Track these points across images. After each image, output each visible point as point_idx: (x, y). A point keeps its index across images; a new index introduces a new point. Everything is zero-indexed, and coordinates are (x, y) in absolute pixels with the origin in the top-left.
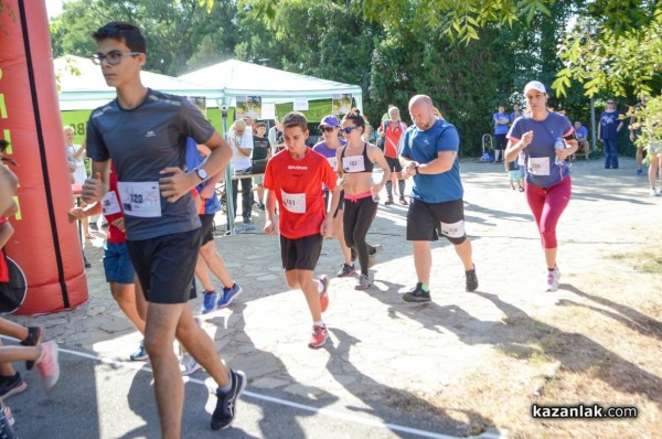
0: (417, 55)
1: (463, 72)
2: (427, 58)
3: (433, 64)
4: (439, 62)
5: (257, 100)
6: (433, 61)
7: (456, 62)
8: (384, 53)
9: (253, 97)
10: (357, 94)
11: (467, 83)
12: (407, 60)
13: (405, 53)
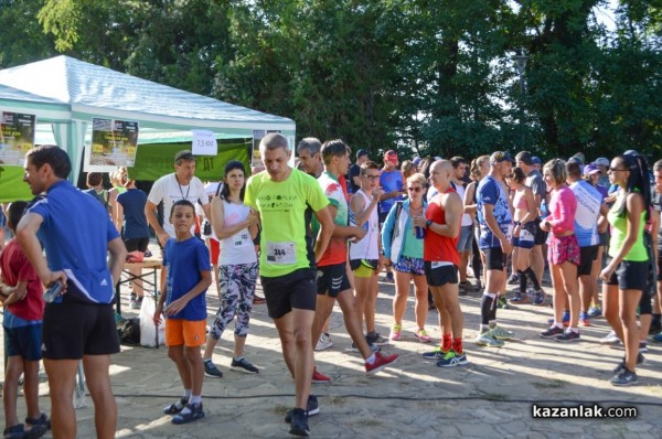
0: (280, 85)
1: (347, 114)
2: (298, 91)
3: (306, 100)
4: (315, 98)
5: (132, 129)
6: (305, 95)
7: (338, 99)
8: (232, 80)
9: (125, 124)
10: (288, 132)
11: (353, 129)
12: (264, 92)
13: (262, 82)
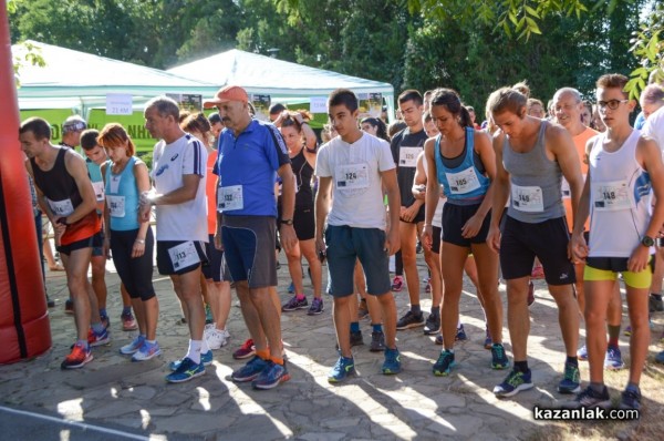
0: (460, 46)
1: (515, 68)
2: (473, 51)
3: (479, 59)
4: (487, 56)
5: (266, 100)
6: (479, 54)
7: (507, 55)
8: (421, 44)
9: (261, 97)
10: (387, 94)
12: (448, 52)
13: (446, 44)
